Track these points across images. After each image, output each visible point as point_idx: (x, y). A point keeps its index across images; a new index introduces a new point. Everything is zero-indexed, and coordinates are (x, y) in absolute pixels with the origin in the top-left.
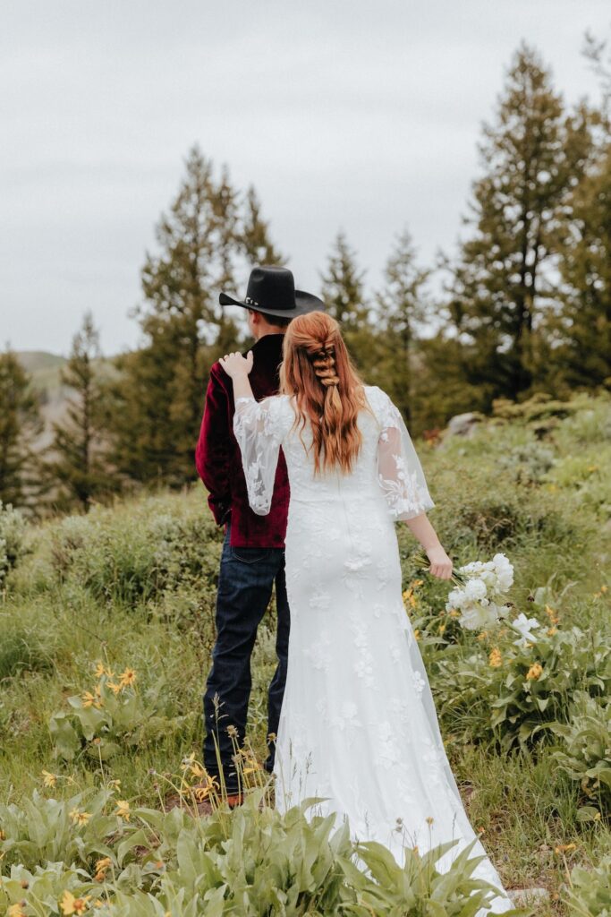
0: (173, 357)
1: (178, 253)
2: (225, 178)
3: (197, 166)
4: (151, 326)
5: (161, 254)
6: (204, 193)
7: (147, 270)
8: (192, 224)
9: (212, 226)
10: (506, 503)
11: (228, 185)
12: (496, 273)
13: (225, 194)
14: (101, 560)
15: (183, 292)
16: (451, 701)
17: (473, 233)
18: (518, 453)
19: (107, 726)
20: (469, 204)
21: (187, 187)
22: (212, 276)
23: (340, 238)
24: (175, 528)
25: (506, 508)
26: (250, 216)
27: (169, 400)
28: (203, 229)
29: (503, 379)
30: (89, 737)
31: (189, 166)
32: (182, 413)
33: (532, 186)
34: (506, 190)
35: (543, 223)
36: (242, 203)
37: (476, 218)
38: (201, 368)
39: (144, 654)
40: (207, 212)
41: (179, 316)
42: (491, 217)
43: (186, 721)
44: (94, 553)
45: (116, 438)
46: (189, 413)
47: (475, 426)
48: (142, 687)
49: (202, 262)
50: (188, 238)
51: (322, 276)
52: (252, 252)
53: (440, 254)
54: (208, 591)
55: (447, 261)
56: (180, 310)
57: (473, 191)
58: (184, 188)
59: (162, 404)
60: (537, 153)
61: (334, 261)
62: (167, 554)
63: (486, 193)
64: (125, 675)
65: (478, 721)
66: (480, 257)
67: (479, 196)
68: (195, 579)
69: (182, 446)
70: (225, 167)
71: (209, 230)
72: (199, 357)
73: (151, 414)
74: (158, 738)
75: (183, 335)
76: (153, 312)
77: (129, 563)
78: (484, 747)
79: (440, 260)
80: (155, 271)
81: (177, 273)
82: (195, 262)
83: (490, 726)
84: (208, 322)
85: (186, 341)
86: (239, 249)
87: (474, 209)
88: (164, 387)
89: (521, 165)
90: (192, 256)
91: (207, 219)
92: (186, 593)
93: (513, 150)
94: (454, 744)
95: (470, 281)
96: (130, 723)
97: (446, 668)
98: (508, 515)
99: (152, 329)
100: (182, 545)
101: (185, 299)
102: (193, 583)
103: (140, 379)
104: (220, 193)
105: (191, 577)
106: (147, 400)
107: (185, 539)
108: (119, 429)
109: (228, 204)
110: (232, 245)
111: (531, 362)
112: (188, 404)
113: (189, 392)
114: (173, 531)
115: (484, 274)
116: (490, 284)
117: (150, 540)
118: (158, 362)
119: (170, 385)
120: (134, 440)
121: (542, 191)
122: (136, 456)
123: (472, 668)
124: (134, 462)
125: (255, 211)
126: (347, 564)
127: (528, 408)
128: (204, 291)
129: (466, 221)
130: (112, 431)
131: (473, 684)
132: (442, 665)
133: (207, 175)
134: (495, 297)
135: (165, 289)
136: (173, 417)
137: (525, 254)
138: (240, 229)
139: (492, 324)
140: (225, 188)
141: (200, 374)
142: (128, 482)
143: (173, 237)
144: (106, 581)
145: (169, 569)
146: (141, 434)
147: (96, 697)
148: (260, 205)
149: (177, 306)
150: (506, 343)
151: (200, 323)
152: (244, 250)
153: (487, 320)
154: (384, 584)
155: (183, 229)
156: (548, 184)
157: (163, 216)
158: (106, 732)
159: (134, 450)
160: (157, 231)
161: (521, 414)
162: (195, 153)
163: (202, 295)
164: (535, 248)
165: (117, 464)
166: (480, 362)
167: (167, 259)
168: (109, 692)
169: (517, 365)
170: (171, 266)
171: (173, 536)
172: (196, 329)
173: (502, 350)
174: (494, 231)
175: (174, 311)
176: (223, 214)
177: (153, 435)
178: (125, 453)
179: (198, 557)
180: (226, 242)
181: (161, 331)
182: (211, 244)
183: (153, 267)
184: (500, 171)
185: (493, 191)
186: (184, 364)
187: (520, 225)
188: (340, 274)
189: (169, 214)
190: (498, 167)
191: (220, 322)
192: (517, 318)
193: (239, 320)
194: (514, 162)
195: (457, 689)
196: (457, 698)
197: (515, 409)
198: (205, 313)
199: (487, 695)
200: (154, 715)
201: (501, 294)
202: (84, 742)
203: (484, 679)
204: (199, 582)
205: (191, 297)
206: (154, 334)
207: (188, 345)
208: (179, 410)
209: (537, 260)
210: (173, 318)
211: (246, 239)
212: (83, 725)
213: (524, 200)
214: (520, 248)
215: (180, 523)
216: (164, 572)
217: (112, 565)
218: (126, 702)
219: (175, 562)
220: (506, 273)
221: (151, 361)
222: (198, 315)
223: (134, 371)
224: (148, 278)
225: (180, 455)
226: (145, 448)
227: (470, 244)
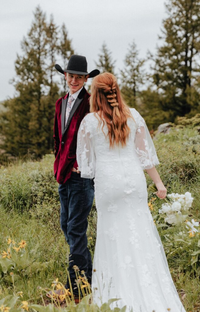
0: (30, 101)
1: (31, 54)
2: (52, 20)
3: (39, 15)
4: (19, 87)
5: (23, 55)
6: (42, 27)
7: (18, 62)
8: (37, 41)
9: (46, 42)
10: (191, 162)
11: (53, 23)
12: (174, 61)
13: (52, 27)
14: (7, 191)
15: (34, 72)
16: (171, 253)
17: (163, 43)
18: (192, 140)
19: (13, 267)
20: (162, 31)
21: (35, 25)
22: (46, 64)
23: (104, 46)
24: (40, 176)
25: (191, 165)
26: (63, 37)
27: (29, 120)
28: (42, 44)
29: (178, 108)
30: (5, 272)
31: (35, 15)
32: (34, 126)
33: (189, 22)
34: (178, 24)
35: (194, 38)
36: (60, 31)
37: (165, 36)
38: (42, 105)
39: (29, 233)
40: (44, 36)
41: (32, 82)
42: (171, 36)
43: (50, 264)
44: (3, 188)
45: (5, 138)
46: (37, 126)
47: (170, 128)
48: (29, 248)
49: (42, 58)
50: (35, 48)
51: (96, 63)
52: (64, 53)
53: (149, 53)
54: (56, 204)
55: (152, 56)
56: (33, 80)
57: (163, 25)
58: (33, 26)
59: (25, 122)
60: (191, 7)
61: (101, 57)
62: (37, 187)
63: (169, 25)
64: (21, 243)
65: (185, 262)
66: (167, 54)
67: (166, 26)
68: (50, 199)
69: (34, 141)
70: (52, 16)
71: (45, 44)
72: (41, 101)
73: (20, 126)
74: (37, 272)
75: (34, 91)
76: (21, 81)
77: (20, 192)
78: (188, 274)
79: (149, 56)
80: (21, 63)
81: (31, 64)
82: (39, 58)
83: (190, 264)
84: (45, 85)
85: (35, 93)
86: (59, 52)
87: (164, 32)
88: (26, 115)
89: (184, 12)
90: (38, 56)
91: (44, 39)
92: (46, 205)
93: (181, 5)
94: (174, 273)
95: (162, 64)
96: (24, 265)
97: (169, 238)
98: (192, 167)
99: (20, 88)
100: (43, 184)
101: (34, 75)
102: (49, 201)
103: (15, 111)
104: (50, 27)
105: (48, 198)
106: (18, 120)
107: (45, 181)
108: (6, 134)
109: (53, 32)
110: (55, 50)
111: (191, 100)
112: (36, 122)
113: (37, 116)
114: (39, 177)
115: (169, 61)
116: (171, 66)
117: (29, 181)
118: (23, 103)
119: (28, 113)
120: (13, 138)
121: (194, 24)
122: (13, 145)
123: (181, 237)
124: (13, 148)
125: (65, 35)
126: (125, 191)
127: (194, 120)
128: (43, 71)
129: (160, 38)
130: (3, 134)
131: (181, 245)
132: (167, 237)
133: (44, 19)
134: (174, 71)
135: (26, 70)
136: (30, 128)
137: (187, 52)
138: (58, 43)
139: (172, 84)
140: (52, 25)
141: (42, 109)
142: (10, 157)
143: (29, 47)
144: (9, 200)
145: (38, 195)
146: (16, 136)
147: (8, 254)
148: (67, 32)
149: (31, 78)
150: (179, 92)
151: (42, 85)
152: (61, 53)
153: (170, 82)
154: (141, 199)
155: (33, 44)
156: (197, 21)
157: (24, 37)
158: (13, 269)
159: (13, 143)
160: (22, 45)
161: (191, 123)
162: (38, 9)
163: (43, 73)
164: (191, 50)
165: (5, 149)
166: (168, 101)
167: (26, 57)
168: (13, 251)
169: (184, 102)
170: (28, 60)
171: (39, 179)
172: (40, 88)
173: (177, 95)
174: (173, 42)
175: (30, 80)
176: (51, 37)
177: (21, 136)
178: (8, 144)
179: (51, 189)
180: (52, 49)
181: (24, 89)
182: (46, 50)
183: (20, 60)
184: (175, 15)
185: (172, 24)
186: (35, 104)
187: (184, 39)
188: (104, 62)
189: (27, 37)
190: (174, 13)
191: (51, 85)
192: (183, 81)
193: (59, 84)
194: (181, 11)
195: (173, 247)
196: (174, 251)
197: (188, 121)
198: (43, 81)
199: (188, 250)
200: (35, 261)
201: (176, 70)
202: (3, 274)
203: (187, 243)
204: (52, 200)
205: (37, 74)
206: (21, 91)
207: (36, 95)
208: (33, 124)
209: (192, 55)
210: (29, 83)
211: (61, 47)
212: (2, 267)
213: (186, 28)
214: (185, 50)
215: (42, 174)
216: (36, 196)
217: (12, 193)
218: (22, 255)
219: (41, 191)
220: (178, 61)
221: (19, 103)
222: (41, 82)
223: (12, 107)
224: (18, 66)
225: (33, 145)
226: (18, 142)
227: (162, 48)
